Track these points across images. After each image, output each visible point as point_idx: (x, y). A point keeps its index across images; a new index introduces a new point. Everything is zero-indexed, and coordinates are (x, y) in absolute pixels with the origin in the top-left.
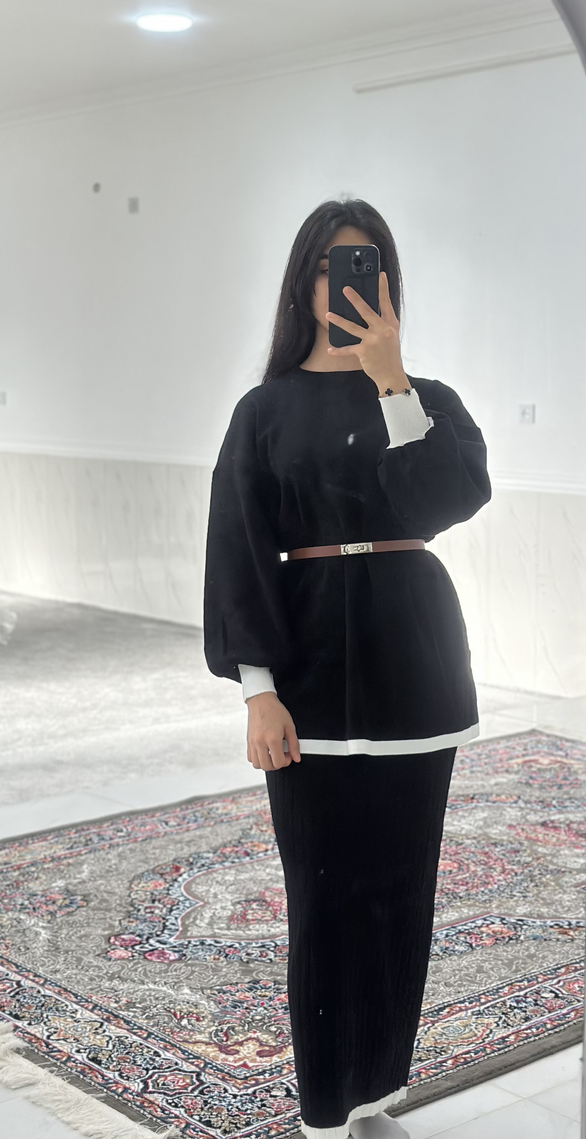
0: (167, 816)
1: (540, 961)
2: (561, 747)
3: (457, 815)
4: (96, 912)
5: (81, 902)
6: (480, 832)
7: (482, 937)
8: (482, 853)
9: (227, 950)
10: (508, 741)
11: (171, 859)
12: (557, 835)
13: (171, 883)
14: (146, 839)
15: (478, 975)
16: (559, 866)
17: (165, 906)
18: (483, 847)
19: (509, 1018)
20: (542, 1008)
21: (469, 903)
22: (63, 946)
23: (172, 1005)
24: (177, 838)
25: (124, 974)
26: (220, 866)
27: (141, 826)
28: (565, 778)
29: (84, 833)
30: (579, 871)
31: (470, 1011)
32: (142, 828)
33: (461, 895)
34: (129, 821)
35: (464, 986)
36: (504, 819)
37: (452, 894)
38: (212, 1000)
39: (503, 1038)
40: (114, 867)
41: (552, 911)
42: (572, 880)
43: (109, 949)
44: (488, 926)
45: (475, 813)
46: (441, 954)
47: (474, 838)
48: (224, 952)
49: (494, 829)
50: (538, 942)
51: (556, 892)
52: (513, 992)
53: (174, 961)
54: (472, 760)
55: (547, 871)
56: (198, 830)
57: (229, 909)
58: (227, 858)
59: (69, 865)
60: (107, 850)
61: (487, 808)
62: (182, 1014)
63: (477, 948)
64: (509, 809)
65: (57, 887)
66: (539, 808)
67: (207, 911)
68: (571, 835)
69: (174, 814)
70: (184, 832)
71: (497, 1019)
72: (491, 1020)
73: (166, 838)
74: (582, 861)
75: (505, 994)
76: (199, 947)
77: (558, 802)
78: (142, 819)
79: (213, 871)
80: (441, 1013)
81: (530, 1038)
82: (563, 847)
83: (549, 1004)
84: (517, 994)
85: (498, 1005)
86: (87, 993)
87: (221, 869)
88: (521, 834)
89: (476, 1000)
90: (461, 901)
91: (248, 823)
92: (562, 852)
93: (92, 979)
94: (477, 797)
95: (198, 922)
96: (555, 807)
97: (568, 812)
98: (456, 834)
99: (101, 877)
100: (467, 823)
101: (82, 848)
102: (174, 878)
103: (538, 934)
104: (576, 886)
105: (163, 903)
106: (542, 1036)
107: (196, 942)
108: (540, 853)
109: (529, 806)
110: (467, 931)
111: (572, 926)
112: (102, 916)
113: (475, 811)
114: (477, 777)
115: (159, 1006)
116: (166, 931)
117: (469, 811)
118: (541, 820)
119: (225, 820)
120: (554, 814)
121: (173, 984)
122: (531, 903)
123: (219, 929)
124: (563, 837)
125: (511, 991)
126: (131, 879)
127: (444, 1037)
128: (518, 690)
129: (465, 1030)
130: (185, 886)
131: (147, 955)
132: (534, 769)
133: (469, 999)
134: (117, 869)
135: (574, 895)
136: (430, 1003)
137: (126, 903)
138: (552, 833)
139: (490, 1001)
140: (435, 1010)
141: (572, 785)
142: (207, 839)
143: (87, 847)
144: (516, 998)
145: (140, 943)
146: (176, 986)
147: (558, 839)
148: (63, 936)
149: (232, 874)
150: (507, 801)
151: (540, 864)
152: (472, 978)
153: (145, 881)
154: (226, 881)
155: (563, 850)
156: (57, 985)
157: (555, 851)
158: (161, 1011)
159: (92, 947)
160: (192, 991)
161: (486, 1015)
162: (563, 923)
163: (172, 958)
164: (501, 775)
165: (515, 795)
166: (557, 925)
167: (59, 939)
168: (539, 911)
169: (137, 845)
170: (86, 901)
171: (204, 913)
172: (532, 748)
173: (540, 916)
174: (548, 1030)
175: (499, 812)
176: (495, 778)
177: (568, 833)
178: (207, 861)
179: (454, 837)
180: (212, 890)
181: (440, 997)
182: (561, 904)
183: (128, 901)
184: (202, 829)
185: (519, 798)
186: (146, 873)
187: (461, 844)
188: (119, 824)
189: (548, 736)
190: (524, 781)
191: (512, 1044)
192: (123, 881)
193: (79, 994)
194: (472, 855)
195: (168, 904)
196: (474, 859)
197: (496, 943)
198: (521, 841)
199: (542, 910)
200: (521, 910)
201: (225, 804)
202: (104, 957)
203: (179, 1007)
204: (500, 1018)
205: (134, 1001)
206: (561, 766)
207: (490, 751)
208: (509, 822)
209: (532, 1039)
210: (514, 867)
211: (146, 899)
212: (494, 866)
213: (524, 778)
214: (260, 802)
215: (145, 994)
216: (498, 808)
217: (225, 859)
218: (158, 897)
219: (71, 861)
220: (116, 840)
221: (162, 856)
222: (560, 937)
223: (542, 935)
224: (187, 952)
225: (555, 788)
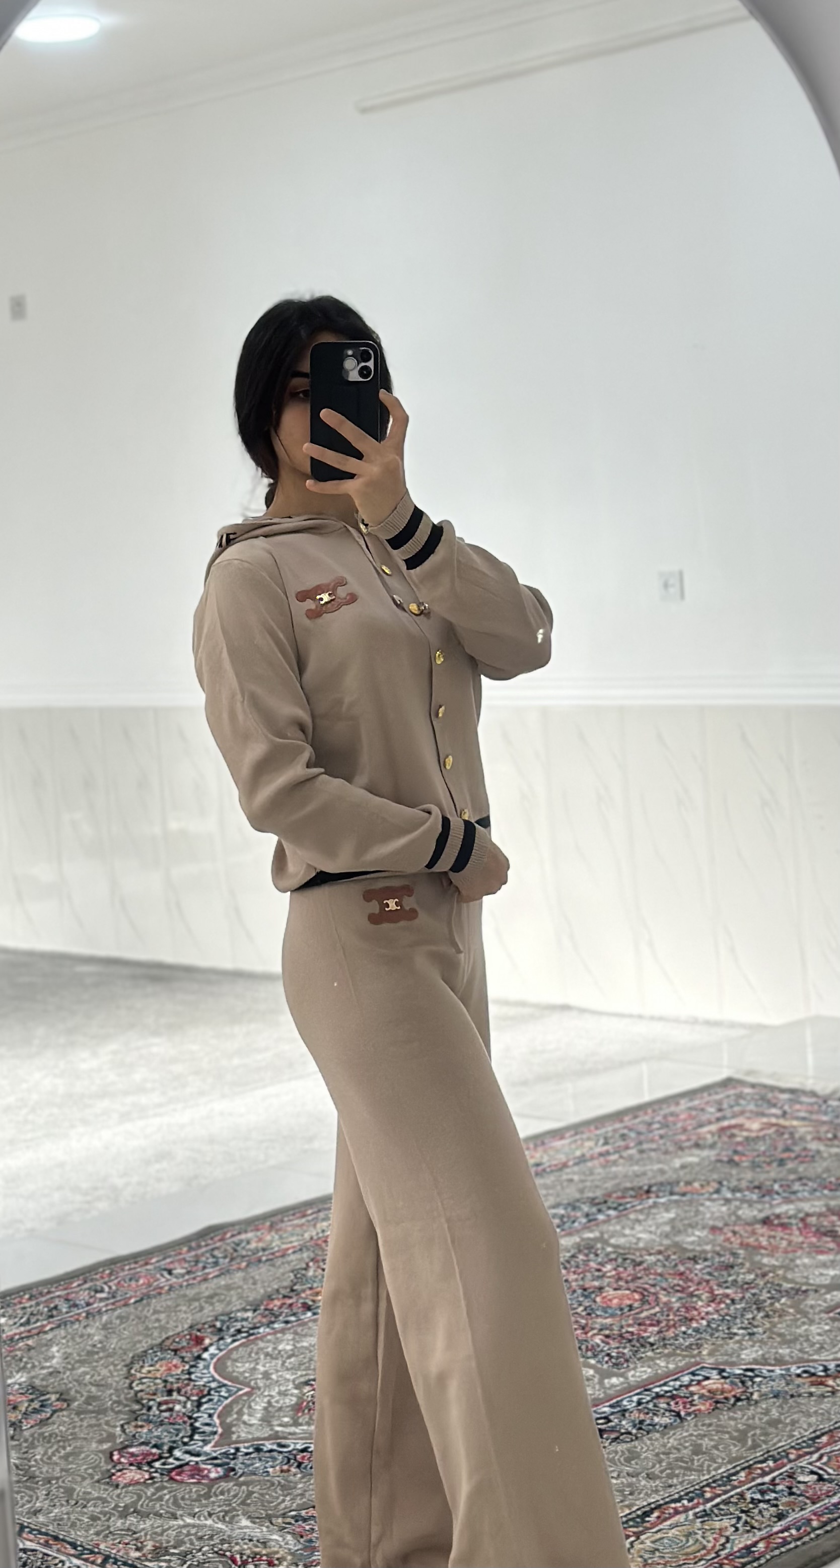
0: (168, 1260)
1: (788, 1428)
2: (774, 1101)
3: (628, 1219)
4: (82, 1416)
5: (58, 1403)
6: (666, 1242)
7: (693, 1400)
8: (675, 1274)
9: (298, 1457)
10: (691, 1100)
11: (186, 1326)
12: (786, 1237)
13: (192, 1363)
14: (142, 1299)
15: (696, 1458)
16: (796, 1283)
17: (188, 1398)
18: (676, 1265)
19: (752, 1518)
20: (801, 1498)
21: (666, 1351)
22: (41, 1473)
23: (226, 1546)
24: (191, 1292)
25: (142, 1505)
26: (268, 1330)
27: (130, 1280)
28: (787, 1149)
29: (43, 1299)
30: (830, 1288)
31: (691, 1513)
32: (133, 1283)
33: (652, 1340)
34: (110, 1274)
35: (677, 1476)
36: (703, 1219)
37: (638, 1341)
38: (289, 1533)
39: (748, 1548)
40: (99, 1346)
41: (797, 1352)
42: (820, 1302)
43: (113, 1471)
44: (699, 1382)
45: (655, 1214)
46: (634, 1431)
47: (660, 1252)
48: (295, 1459)
49: (689, 1236)
50: (781, 1400)
51: (799, 1323)
52: (754, 1479)
53: (216, 1479)
54: (639, 1133)
55: (780, 1291)
56: (223, 1276)
57: (292, 1395)
58: (277, 1317)
59: (30, 1348)
60: (84, 1323)
61: (673, 1205)
62: (245, 1557)
63: (689, 1418)
64: (708, 1203)
65: (15, 1383)
66: (755, 1197)
67: (257, 1399)
68: (810, 1235)
69: (181, 1257)
70: (200, 1282)
71: (734, 1521)
72: (726, 1523)
73: (173, 1295)
74: (832, 1273)
75: (740, 1482)
76: (252, 1456)
77: (781, 1186)
78: (130, 1269)
79: (257, 1339)
80: (647, 1519)
81: (790, 1543)
82: (799, 1253)
83: (811, 1492)
84: (759, 1481)
85: (732, 1500)
86: (92, 1540)
87: (269, 1334)
88: (733, 1239)
89: (698, 1496)
90: (653, 1350)
91: (301, 1260)
92: (798, 1262)
93: (94, 1518)
94: (654, 1189)
95: (245, 1418)
96: (778, 1193)
97: (800, 1200)
98: (629, 1248)
99: (82, 1362)
100: (645, 1231)
101: (45, 1322)
102: (196, 1354)
103: (779, 1389)
104: (828, 1310)
105: (185, 1395)
106: (806, 1539)
107: (247, 1448)
108: (765, 1265)
109: (738, 1195)
110: (669, 1394)
111: (829, 1372)
112: (93, 1422)
113: (654, 1211)
114: (649, 1158)
115: (204, 1549)
116: (196, 1437)
117: (646, 1211)
118: (762, 1215)
119: (264, 1258)
120: (779, 1205)
121: (222, 1514)
122: (761, 1341)
123: (280, 1425)
124: (797, 1238)
125: (750, 1477)
126: (128, 1361)
127: (657, 1554)
128: (694, 1021)
129: (688, 1541)
130: (215, 1365)
131: (173, 1473)
132: (739, 1139)
133: (687, 1494)
134: (103, 1349)
135: (827, 1324)
136: (629, 1507)
137: (126, 1399)
138: (779, 1233)
139: (719, 1495)
140: (638, 1516)
141: (800, 1159)
142: (240, 1290)
143: (51, 1320)
144: (759, 1488)
145: (160, 1458)
146: (228, 1516)
147: (790, 1243)
148: (38, 1457)
149: (288, 1340)
150: (703, 1191)
151: (768, 1282)
152: (687, 1463)
153: (150, 1362)
154: (280, 1351)
155: (800, 1257)
156: (41, 1533)
157: (787, 1261)
158: (210, 1555)
159: (86, 1469)
160: (254, 1523)
161: (717, 1516)
162: (814, 1367)
163: (213, 1475)
164: (687, 1151)
165: (714, 1180)
166: (805, 1372)
167: (33, 1463)
168: (777, 1353)
169: (131, 1309)
170: (65, 1400)
171: (253, 1404)
172: (731, 1107)
173: (780, 1361)
174: (815, 1529)
175: (694, 1209)
176: (680, 1157)
177: (804, 1232)
178: (245, 1323)
179: (629, 1253)
180: (261, 1368)
181: (642, 1496)
182: (808, 1340)
183: (129, 1396)
184: (228, 1277)
185: (720, 1183)
186: (151, 1351)
187: (640, 1263)
188: (96, 1280)
189: (753, 1086)
190: (725, 1159)
191: (762, 1555)
192: (115, 1365)
193: (79, 1543)
194: (659, 1278)
195: (192, 1395)
196: (664, 1285)
197: (717, 1408)
198: (734, 1251)
199: (781, 1351)
200: (749, 1354)
201: (259, 1233)
202: (108, 1483)
203: (237, 1548)
204: (739, 1519)
205: (165, 1545)
206: (777, 1131)
207: (665, 1117)
208: (711, 1223)
209: (792, 1545)
210: (728, 1291)
211: (156, 1390)
212: (696, 1293)
213: (724, 1153)
214: (315, 1226)
215: (180, 1532)
216: (691, 1202)
217: (273, 1319)
218: (175, 1386)
219: (30, 1342)
220: (95, 1305)
221: (172, 1324)
222: (813, 1389)
223: (786, 1388)
224: (238, 1465)
225: (775, 1164)
